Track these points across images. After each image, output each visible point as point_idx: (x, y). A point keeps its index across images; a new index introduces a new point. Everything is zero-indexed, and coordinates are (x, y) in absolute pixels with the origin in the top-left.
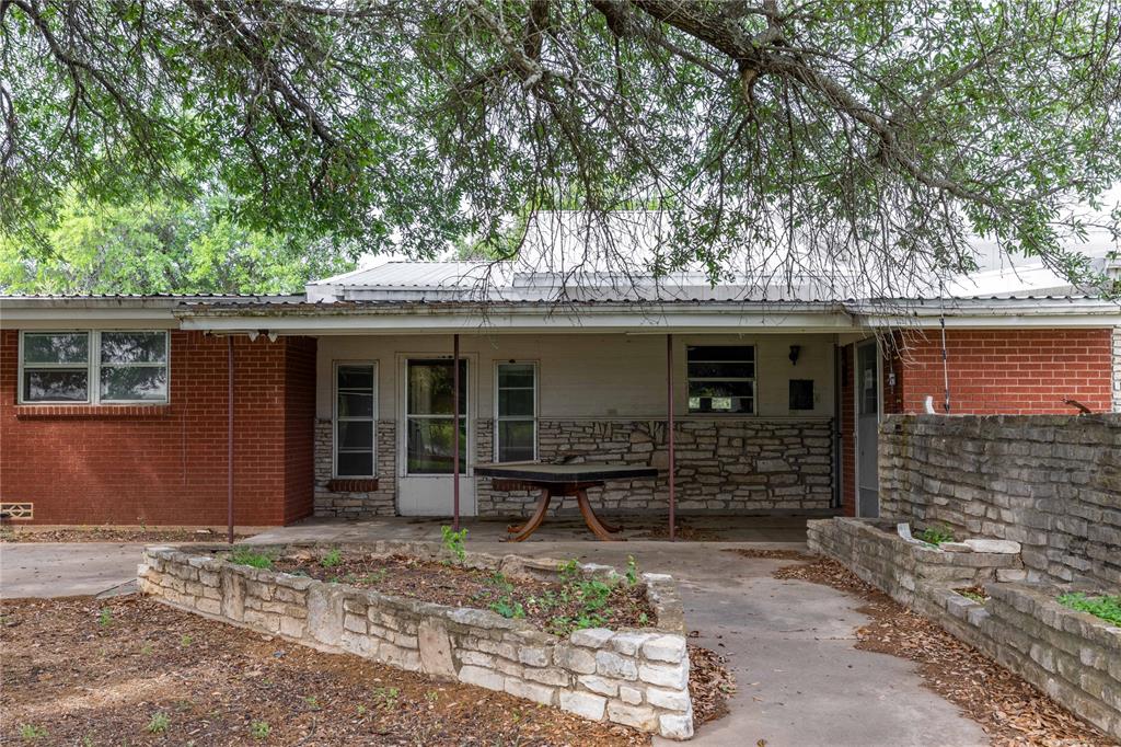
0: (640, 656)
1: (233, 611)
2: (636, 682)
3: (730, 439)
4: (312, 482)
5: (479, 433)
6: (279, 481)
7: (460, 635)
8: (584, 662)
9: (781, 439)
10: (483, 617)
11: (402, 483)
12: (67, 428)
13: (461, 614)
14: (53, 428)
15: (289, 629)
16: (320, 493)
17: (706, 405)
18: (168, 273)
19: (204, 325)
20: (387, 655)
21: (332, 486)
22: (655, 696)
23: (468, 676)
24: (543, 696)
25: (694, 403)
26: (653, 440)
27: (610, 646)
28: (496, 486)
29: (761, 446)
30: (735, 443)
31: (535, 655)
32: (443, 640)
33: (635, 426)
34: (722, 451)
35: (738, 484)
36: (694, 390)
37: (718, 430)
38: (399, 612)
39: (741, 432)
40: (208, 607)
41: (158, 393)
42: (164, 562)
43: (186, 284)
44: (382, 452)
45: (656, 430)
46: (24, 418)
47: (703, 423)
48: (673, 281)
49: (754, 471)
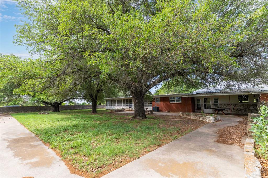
0: (210, 118)
1: (186, 116)
2: (210, 119)
3: (245, 106)
4: (195, 109)
5: (212, 105)
6: (191, 109)
7: (200, 117)
8: (207, 118)
9: (253, 106)
10: (201, 116)
11: (204, 110)
12: (174, 104)
13: (200, 116)
14: (172, 104)
15: (190, 117)
16: (196, 110)
17: (241, 102)
18: (181, 89)
19: (183, 96)
20: (196, 119)
21: (197, 110)
22: (211, 120)
23: (200, 120)
24: (205, 120)
25: (239, 102)
26: (234, 106)
27: (208, 117)
28: (214, 110)
29: (250, 107)
30: (246, 106)
31: (204, 118)
32: (199, 117)
33: (231, 104)
34: (244, 107)
35: (247, 111)
36: (239, 100)
37: (243, 105)
38: (196, 116)
39: (247, 105)
40: (184, 116)
41: (181, 101)
42: (181, 113)
43: (183, 90)
44: (202, 107)
45: (235, 105)
46: (170, 104)
47: (241, 104)
48: (226, 91)
49: (249, 109)
